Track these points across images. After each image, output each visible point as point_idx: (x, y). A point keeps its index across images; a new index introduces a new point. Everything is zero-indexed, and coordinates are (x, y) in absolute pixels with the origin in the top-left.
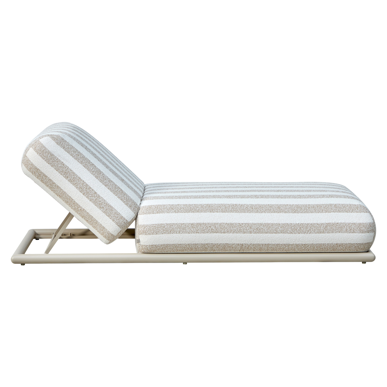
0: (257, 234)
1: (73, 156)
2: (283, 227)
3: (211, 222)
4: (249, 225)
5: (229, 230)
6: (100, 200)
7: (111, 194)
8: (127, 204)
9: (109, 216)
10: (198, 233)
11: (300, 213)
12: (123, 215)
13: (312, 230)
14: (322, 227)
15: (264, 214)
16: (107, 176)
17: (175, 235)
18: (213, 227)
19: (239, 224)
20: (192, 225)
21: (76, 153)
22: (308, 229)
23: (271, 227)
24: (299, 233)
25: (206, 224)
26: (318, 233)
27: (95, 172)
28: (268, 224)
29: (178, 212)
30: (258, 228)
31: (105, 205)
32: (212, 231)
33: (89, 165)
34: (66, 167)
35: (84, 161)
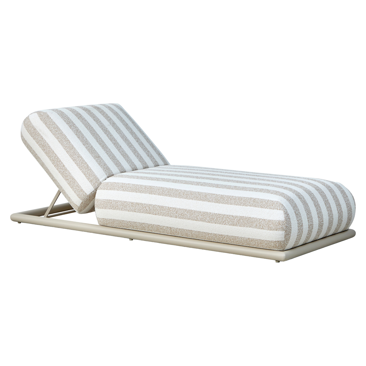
0: (181, 219)
1: (52, 131)
2: (203, 216)
3: (147, 203)
4: (175, 210)
5: (159, 212)
6: (67, 172)
7: (77, 168)
8: (88, 179)
9: (72, 188)
10: (136, 212)
11: (221, 204)
12: (83, 188)
13: (226, 221)
14: (236, 219)
15: (191, 200)
16: (78, 152)
17: (118, 211)
18: (147, 208)
19: (168, 207)
20: (132, 204)
21: (56, 129)
22: (223, 220)
23: (193, 214)
24: (215, 223)
25: (143, 204)
26: (231, 225)
27: (67, 148)
28: (192, 211)
29: (126, 190)
30: (183, 213)
31: (70, 177)
32: (147, 211)
33: (64, 140)
34: (44, 141)
35: (60, 137)
